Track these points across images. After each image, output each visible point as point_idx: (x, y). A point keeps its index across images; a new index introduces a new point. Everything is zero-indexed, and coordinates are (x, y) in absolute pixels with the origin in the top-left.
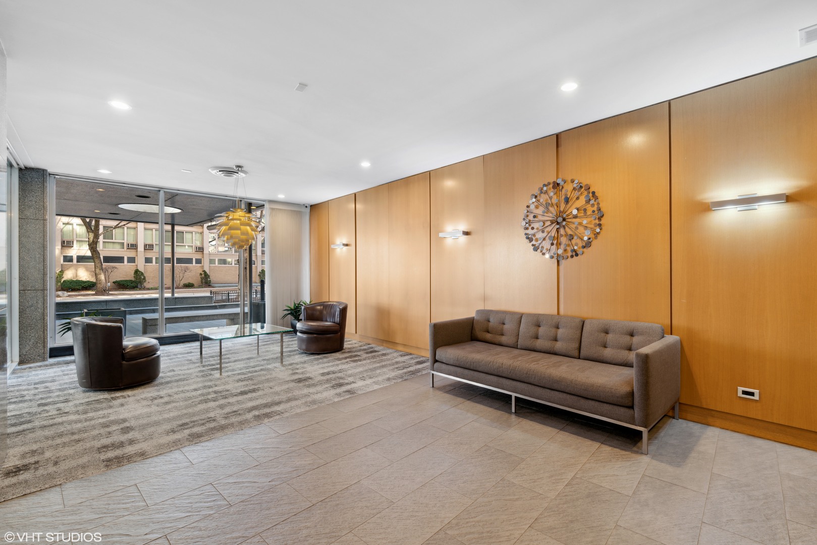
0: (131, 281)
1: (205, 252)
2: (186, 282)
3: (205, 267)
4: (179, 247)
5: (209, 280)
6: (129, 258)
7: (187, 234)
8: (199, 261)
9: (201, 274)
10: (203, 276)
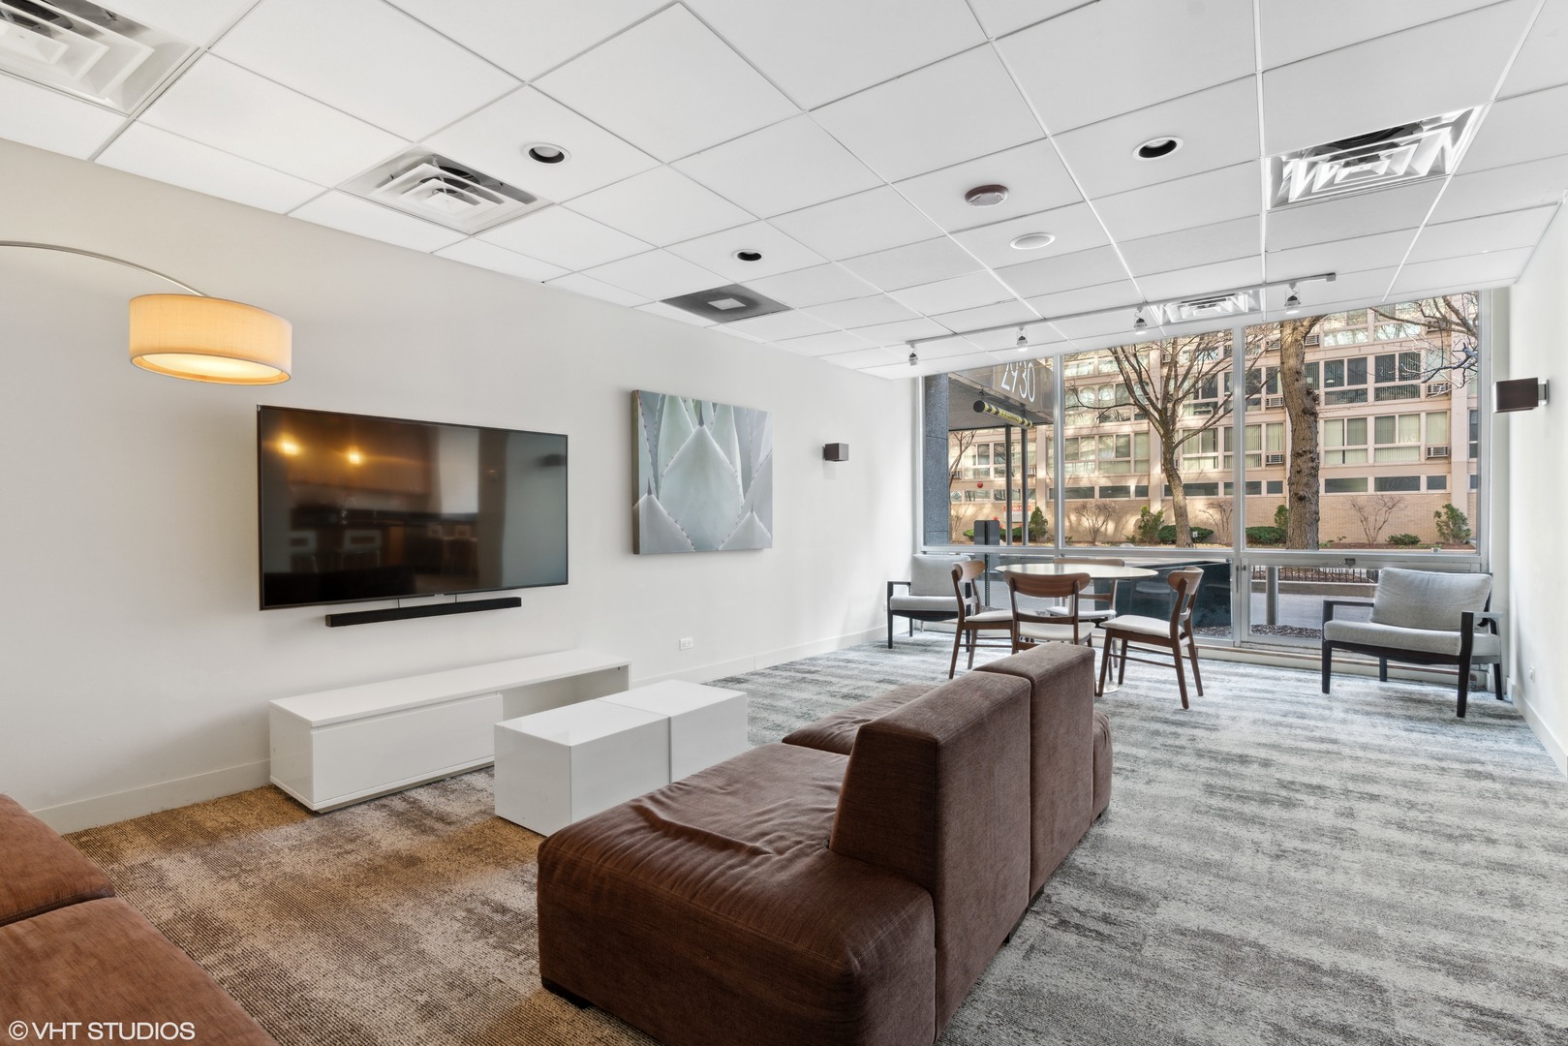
0: (1270, 530)
1: (1453, 459)
2: (1399, 533)
3: (1453, 496)
4: (1385, 453)
5: (1465, 528)
6: (1270, 484)
7: (1405, 420)
8: (1437, 483)
9: (1438, 514)
10: (1444, 518)
